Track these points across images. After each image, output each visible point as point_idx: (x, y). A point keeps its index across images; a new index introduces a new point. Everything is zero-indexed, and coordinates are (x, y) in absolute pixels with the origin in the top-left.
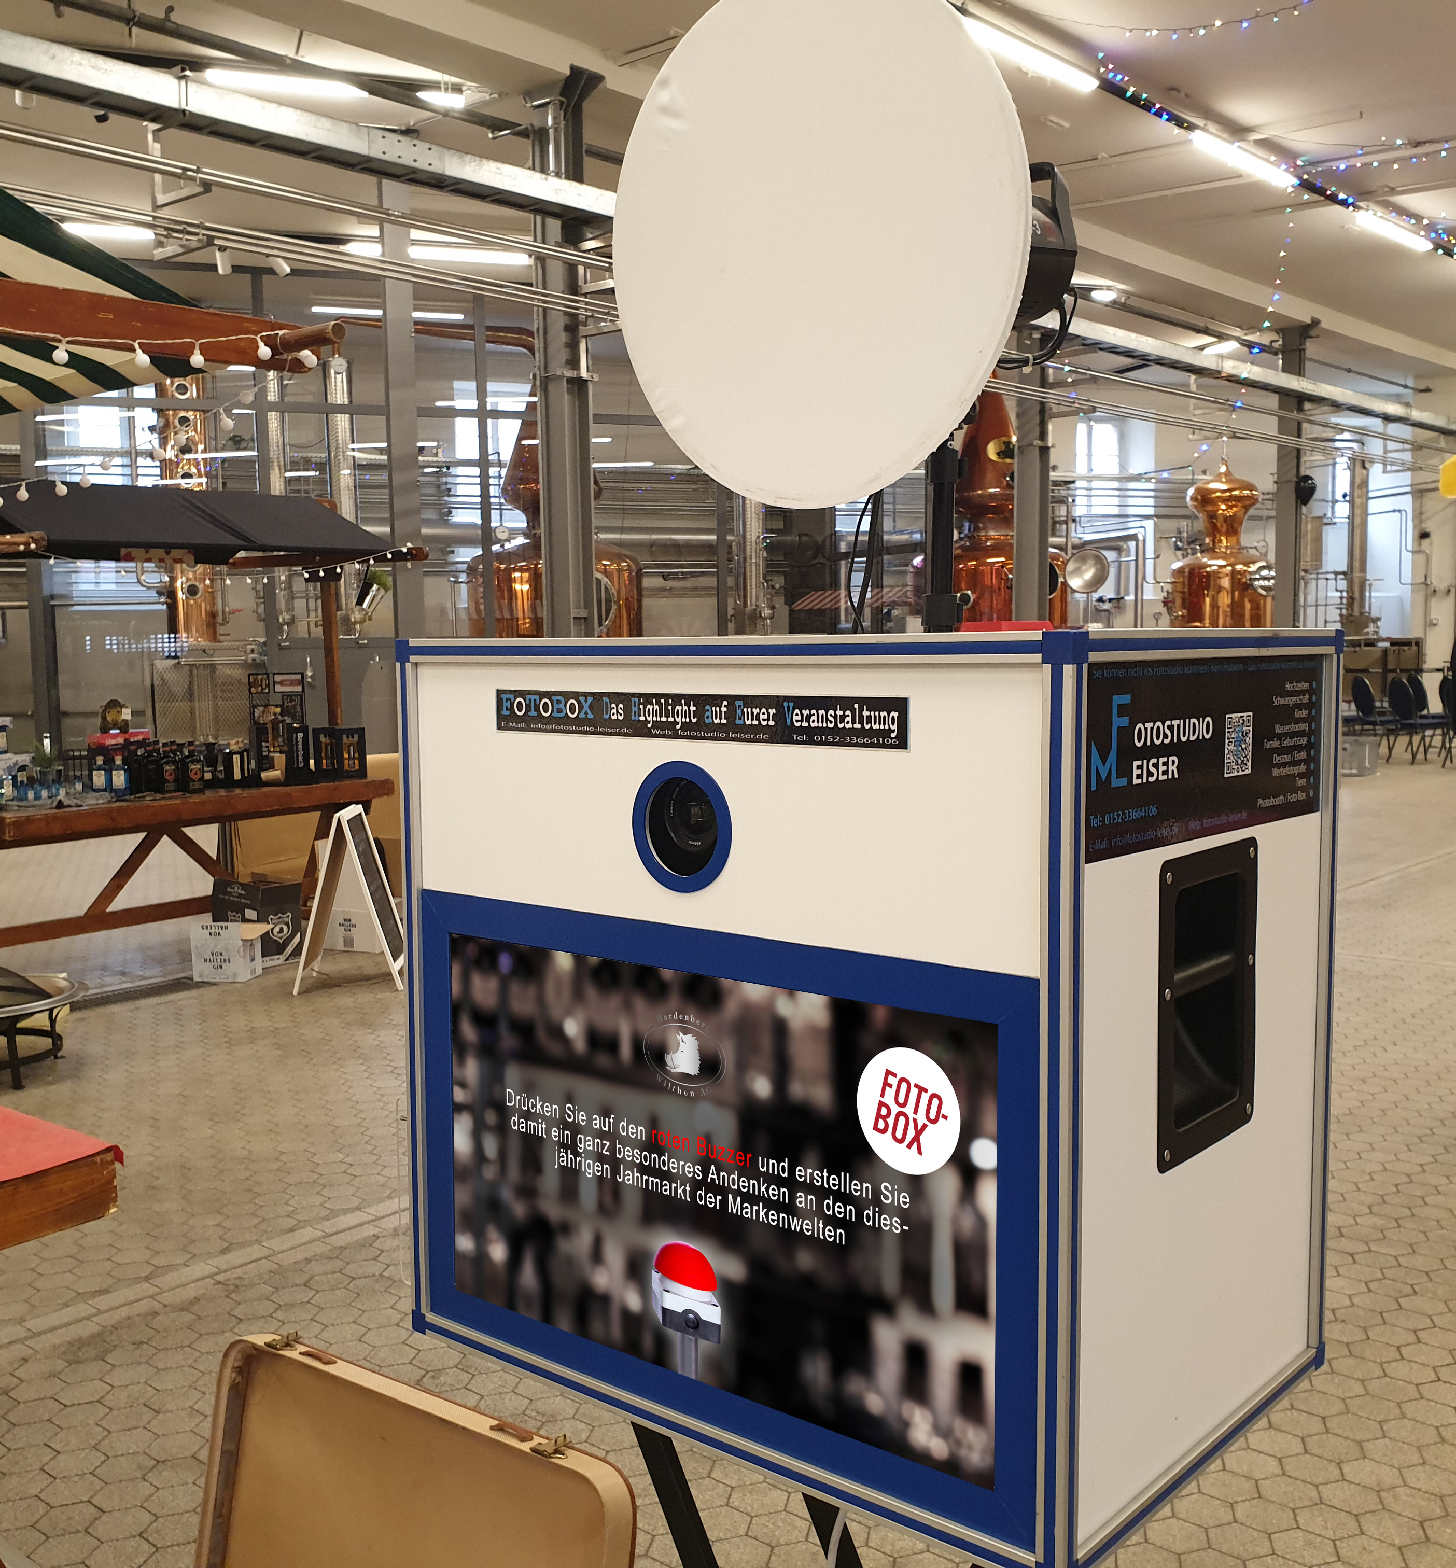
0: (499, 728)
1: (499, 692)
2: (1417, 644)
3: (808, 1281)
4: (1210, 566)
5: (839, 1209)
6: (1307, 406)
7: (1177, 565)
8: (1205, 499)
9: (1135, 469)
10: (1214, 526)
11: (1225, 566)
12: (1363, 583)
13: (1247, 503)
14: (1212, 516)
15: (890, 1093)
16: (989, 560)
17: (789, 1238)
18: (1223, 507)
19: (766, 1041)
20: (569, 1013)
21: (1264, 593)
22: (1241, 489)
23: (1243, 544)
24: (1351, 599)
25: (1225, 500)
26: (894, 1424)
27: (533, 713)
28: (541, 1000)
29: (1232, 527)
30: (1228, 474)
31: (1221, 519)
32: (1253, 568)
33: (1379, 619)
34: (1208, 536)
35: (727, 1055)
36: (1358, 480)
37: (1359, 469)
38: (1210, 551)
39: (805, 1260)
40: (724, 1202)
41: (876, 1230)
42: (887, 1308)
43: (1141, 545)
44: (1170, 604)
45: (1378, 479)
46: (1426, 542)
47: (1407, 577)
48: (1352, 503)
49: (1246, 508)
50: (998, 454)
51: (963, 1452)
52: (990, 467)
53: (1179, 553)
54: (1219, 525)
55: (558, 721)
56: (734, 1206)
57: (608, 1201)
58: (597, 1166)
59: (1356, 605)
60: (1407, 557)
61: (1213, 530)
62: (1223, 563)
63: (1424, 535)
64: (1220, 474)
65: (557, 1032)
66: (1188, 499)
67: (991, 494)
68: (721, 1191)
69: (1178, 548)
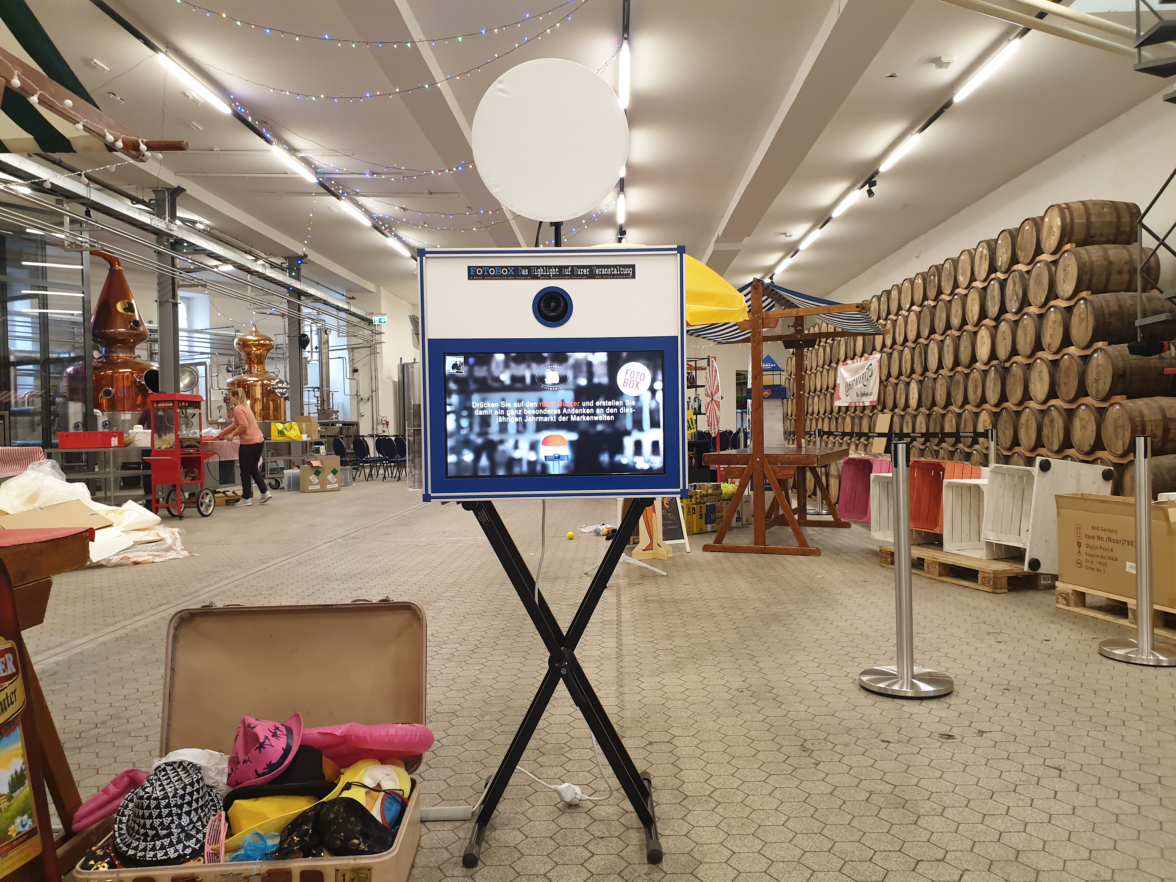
0: (469, 279)
1: (469, 267)
2: (357, 425)
3: (601, 432)
4: (250, 381)
5: (612, 411)
6: (302, 298)
7: (229, 380)
8: (244, 344)
9: (198, 326)
10: (250, 359)
11: (257, 381)
12: (329, 392)
13: (268, 348)
14: (249, 354)
15: (628, 375)
16: (120, 371)
17: (594, 423)
18: (255, 349)
19: (584, 369)
20: (502, 372)
21: (279, 395)
22: (265, 340)
23: (266, 370)
24: (323, 401)
25: (255, 346)
26: (631, 464)
27: (486, 273)
28: (489, 370)
29: (260, 360)
30: (256, 331)
31: (254, 356)
32: (274, 382)
33: (338, 411)
34: (246, 363)
35: (570, 374)
36: (323, 341)
37: (324, 335)
38: (250, 372)
39: (600, 428)
40: (569, 419)
41: (625, 414)
42: (628, 433)
43: (208, 368)
44: (228, 401)
45: (334, 340)
46: (356, 374)
47: (348, 392)
48: (320, 353)
49: (268, 350)
50: (124, 309)
51: (653, 465)
52: (119, 316)
53: (230, 374)
54: (253, 359)
55: (498, 276)
56: (573, 418)
57: (521, 429)
58: (516, 419)
59: (325, 404)
60: (347, 381)
61: (250, 362)
62: (256, 379)
63: (355, 371)
64: (252, 331)
65: (498, 380)
66: (235, 344)
67: (120, 332)
68: (569, 415)
69: (228, 371)
